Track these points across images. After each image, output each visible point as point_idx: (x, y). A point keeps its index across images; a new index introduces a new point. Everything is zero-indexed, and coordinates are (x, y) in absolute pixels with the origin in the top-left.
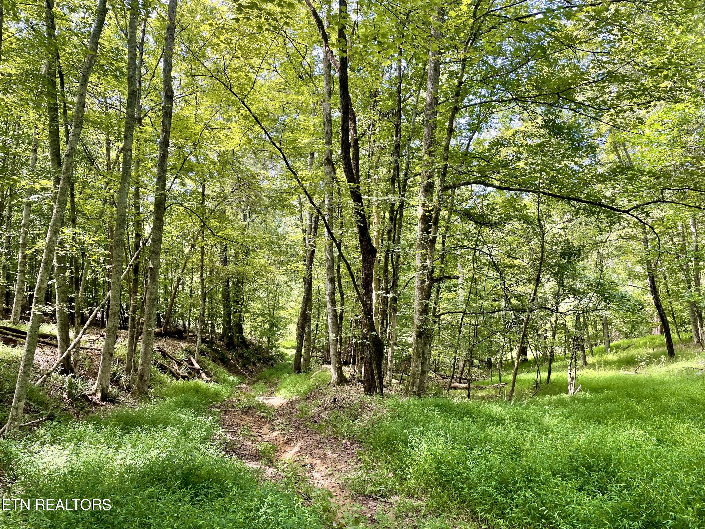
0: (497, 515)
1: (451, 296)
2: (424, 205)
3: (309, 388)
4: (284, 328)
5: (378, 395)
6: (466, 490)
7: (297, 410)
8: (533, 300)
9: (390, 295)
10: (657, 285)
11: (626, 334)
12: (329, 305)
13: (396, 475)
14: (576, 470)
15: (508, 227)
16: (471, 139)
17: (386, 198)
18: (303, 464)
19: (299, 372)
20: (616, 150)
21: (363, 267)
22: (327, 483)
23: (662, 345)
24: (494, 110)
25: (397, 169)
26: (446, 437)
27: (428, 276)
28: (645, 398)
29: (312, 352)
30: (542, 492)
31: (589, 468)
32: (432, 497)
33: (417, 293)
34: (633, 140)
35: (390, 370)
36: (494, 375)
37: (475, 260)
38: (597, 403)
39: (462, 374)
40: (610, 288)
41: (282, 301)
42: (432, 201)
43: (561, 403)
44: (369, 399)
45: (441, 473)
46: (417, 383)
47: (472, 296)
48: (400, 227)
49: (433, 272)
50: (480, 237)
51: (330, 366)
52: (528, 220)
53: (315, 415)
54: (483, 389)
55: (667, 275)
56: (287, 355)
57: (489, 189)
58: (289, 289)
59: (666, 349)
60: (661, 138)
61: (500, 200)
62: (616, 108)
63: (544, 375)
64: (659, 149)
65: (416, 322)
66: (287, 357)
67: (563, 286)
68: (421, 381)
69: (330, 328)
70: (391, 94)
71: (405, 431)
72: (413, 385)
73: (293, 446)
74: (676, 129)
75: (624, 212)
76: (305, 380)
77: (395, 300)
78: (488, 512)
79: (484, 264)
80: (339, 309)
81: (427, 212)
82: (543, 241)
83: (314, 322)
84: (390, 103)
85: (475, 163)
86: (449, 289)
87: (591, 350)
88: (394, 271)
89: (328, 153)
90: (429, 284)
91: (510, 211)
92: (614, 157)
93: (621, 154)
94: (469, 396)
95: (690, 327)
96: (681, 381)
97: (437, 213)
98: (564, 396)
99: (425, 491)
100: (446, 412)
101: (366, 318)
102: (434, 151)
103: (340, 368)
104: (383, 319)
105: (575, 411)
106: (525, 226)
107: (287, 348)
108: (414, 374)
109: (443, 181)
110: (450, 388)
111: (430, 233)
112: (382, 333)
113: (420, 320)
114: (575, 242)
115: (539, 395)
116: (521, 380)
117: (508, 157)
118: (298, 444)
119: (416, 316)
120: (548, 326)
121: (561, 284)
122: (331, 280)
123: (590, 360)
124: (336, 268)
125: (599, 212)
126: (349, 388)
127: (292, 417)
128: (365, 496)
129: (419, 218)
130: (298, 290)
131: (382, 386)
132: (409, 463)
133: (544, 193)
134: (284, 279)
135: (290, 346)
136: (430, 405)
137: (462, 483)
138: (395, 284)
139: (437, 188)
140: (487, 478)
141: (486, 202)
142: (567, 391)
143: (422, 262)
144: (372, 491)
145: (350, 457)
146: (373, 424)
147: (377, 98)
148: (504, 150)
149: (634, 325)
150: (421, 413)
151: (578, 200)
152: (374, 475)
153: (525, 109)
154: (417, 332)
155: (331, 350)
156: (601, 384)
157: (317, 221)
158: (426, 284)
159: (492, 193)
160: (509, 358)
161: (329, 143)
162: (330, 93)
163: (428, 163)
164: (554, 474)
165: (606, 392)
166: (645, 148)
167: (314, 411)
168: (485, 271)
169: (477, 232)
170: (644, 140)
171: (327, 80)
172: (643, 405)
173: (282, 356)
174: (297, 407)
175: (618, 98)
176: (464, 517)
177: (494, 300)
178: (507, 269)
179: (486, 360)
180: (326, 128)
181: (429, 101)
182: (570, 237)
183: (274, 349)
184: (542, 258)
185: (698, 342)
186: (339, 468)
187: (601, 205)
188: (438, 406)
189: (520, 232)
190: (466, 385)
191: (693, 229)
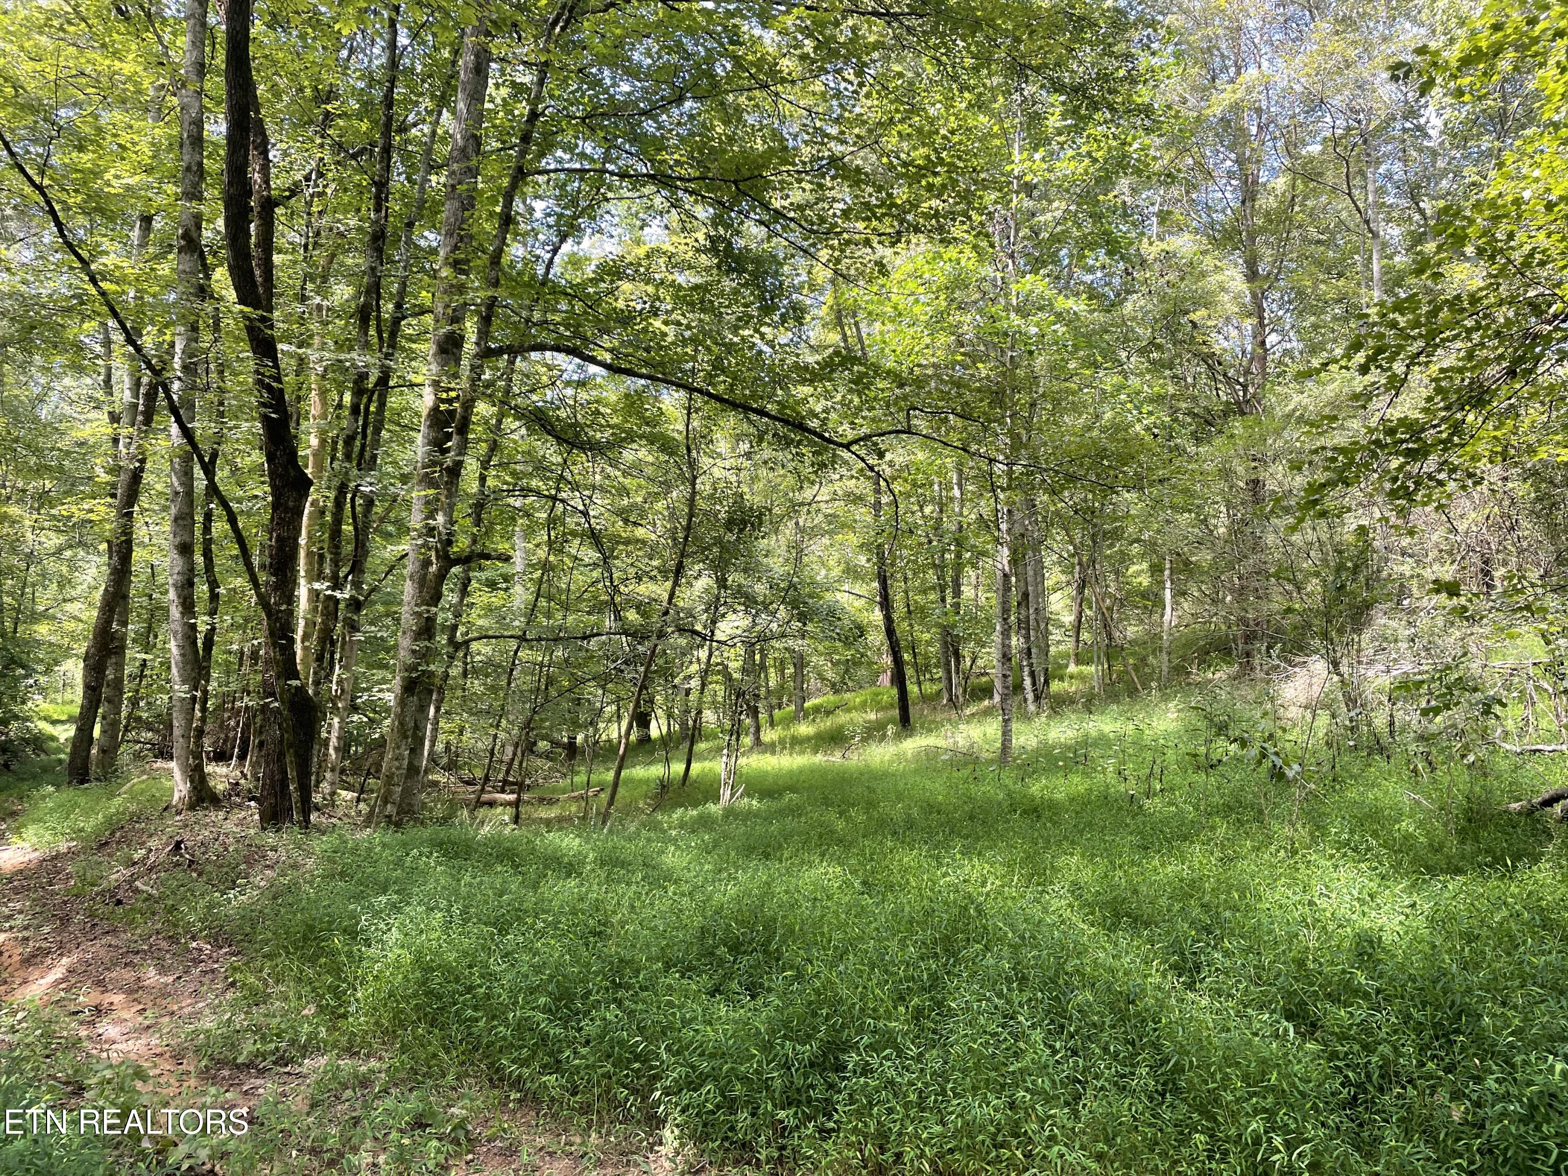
0: (544, 1066)
1: (496, 599)
2: (436, 384)
3: (109, 820)
4: (48, 671)
5: (296, 828)
6: (481, 1024)
7: (69, 877)
8: (666, 613)
9: (344, 595)
10: (890, 592)
11: (833, 685)
12: (175, 612)
13: (321, 1009)
14: (712, 954)
15: (628, 456)
16: (555, 251)
17: (342, 356)
18: (73, 1008)
19: (82, 782)
20: (839, 322)
21: (272, 519)
22: (135, 1047)
23: (892, 705)
24: (610, 195)
25: (374, 290)
26: (448, 911)
27: (437, 551)
28: (853, 805)
29: (127, 729)
30: (640, 1006)
31: (736, 948)
32: (404, 1049)
33: (409, 589)
34: (870, 307)
35: (333, 770)
36: (578, 773)
37: (552, 522)
38: (767, 818)
39: (508, 772)
40: (811, 596)
41: (44, 598)
42: (456, 376)
43: (705, 822)
44: (271, 838)
45: (429, 993)
46: (396, 797)
47: (543, 603)
48: (377, 431)
49: (449, 543)
50: (567, 474)
51: (173, 765)
52: (666, 445)
53: (118, 887)
54: (551, 802)
55: (910, 575)
56: (53, 738)
57: (593, 369)
58: (64, 569)
59: (896, 712)
60: (917, 310)
61: (613, 398)
62: (840, 233)
63: (678, 768)
64: (911, 331)
65: (404, 655)
66: (54, 745)
67: (726, 587)
68: (407, 793)
69: (174, 670)
70: (367, 106)
71: (352, 907)
72: (386, 802)
73: (49, 968)
74: (943, 297)
75: (841, 445)
76: (98, 800)
77: (355, 605)
78: (525, 1063)
79: (574, 534)
80: (202, 624)
81: (443, 401)
82: (694, 493)
83: (134, 654)
84: (364, 126)
85: (564, 306)
86: (492, 585)
87: (771, 716)
88: (357, 536)
89: (190, 223)
90: (439, 570)
91: (632, 424)
92: (834, 337)
93: (849, 333)
94: (516, 819)
95: (939, 673)
96: (916, 771)
97: (468, 406)
98: (712, 808)
99: (389, 1035)
100: (457, 856)
101: (275, 645)
102: (467, 261)
103: (199, 768)
104: (323, 650)
105: (726, 837)
106: (663, 457)
107: (54, 722)
108: (390, 777)
109: (484, 334)
110: (479, 804)
111: (448, 450)
112: (317, 683)
113: (414, 652)
114: (754, 498)
115: (664, 811)
116: (630, 780)
117: (632, 304)
118: (65, 960)
119: (405, 642)
120: (694, 668)
121: (722, 583)
122: (185, 549)
123: (768, 735)
124: (199, 518)
125: (799, 443)
126: (221, 815)
127: (53, 894)
128: (238, 1067)
129: (425, 413)
130: (93, 571)
131: (307, 807)
132: (356, 978)
133: (700, 391)
134: (53, 540)
135: (64, 718)
136: (421, 844)
137: (475, 1008)
138: (357, 567)
139: (469, 347)
140: (532, 991)
141: (583, 396)
142: (716, 799)
143: (427, 518)
144: (258, 1053)
145: (206, 980)
146: (275, 898)
147: (329, 107)
148: (626, 286)
149: (849, 666)
150: (399, 863)
151: (762, 412)
152: (266, 1016)
153: (673, 205)
154: (403, 678)
155: (176, 724)
156: (780, 782)
157: (151, 397)
158: (433, 569)
159: (599, 380)
160: (615, 735)
161: (194, 194)
162: (201, 69)
163: (452, 286)
164: (668, 966)
165: (788, 796)
166: (889, 326)
167: (118, 874)
168: (573, 547)
169: (560, 460)
170: (889, 309)
171: (194, 33)
172: (849, 819)
173: (39, 742)
174: (69, 869)
175: (846, 214)
176: (473, 1081)
177: (589, 613)
178: (621, 547)
179: (565, 740)
180: (186, 158)
181: (460, 142)
182: (746, 490)
183: (14, 725)
184: (688, 528)
185: (950, 700)
186: (175, 1007)
187: (801, 427)
188: (441, 844)
189: (649, 471)
190: (512, 797)
191: (956, 492)
